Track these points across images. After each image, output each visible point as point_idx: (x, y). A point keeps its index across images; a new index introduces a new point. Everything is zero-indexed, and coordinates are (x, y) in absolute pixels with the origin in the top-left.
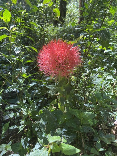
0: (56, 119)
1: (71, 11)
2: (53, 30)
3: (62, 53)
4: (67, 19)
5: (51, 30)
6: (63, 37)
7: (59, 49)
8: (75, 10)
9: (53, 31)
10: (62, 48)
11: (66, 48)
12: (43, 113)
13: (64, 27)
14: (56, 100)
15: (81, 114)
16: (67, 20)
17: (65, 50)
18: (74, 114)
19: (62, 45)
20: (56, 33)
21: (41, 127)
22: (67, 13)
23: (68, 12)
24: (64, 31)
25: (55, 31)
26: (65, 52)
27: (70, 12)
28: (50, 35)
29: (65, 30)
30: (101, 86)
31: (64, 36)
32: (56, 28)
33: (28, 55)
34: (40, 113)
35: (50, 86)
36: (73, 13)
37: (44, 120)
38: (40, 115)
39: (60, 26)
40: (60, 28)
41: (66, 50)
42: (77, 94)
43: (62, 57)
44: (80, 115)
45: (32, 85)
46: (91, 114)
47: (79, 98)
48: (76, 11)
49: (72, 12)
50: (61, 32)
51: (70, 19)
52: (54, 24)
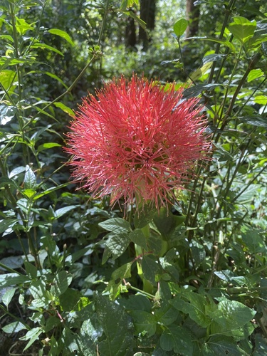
0: (130, 325)
1: (168, 15)
2: (125, 60)
3: (144, 123)
4: (158, 33)
5: (120, 61)
6: (149, 75)
7: (134, 107)
8: (176, 13)
9: (125, 63)
10: (145, 105)
11: (158, 105)
12: (89, 307)
13: (152, 52)
14: (129, 265)
15: (207, 307)
16: (157, 35)
17: (153, 113)
18: (185, 311)
19: (143, 95)
20: (133, 66)
21: (84, 349)
22: (157, 18)
23: (161, 16)
24: (150, 62)
25: (130, 63)
26: (154, 117)
27: (164, 18)
28: (117, 72)
29: (153, 58)
30: (253, 203)
31: (151, 72)
32: (131, 55)
33: (50, 126)
34: (81, 305)
35: (111, 223)
36: (173, 20)
37: (94, 323)
38: (82, 311)
39: (143, 50)
40: (142, 56)
41: (158, 111)
42: (194, 242)
43: (146, 134)
44: (204, 310)
45: (60, 212)
46: (239, 309)
47: (198, 254)
48: (179, 14)
49: (169, 17)
50: (144, 64)
51: (164, 33)
52: (127, 46)
